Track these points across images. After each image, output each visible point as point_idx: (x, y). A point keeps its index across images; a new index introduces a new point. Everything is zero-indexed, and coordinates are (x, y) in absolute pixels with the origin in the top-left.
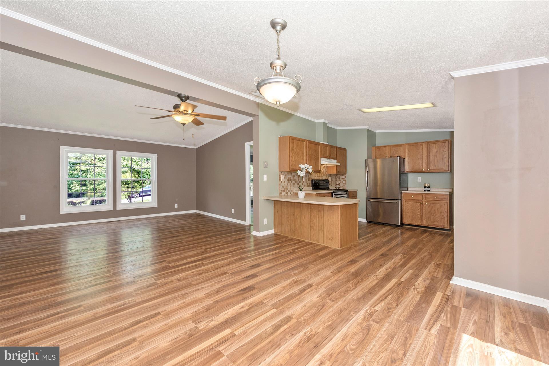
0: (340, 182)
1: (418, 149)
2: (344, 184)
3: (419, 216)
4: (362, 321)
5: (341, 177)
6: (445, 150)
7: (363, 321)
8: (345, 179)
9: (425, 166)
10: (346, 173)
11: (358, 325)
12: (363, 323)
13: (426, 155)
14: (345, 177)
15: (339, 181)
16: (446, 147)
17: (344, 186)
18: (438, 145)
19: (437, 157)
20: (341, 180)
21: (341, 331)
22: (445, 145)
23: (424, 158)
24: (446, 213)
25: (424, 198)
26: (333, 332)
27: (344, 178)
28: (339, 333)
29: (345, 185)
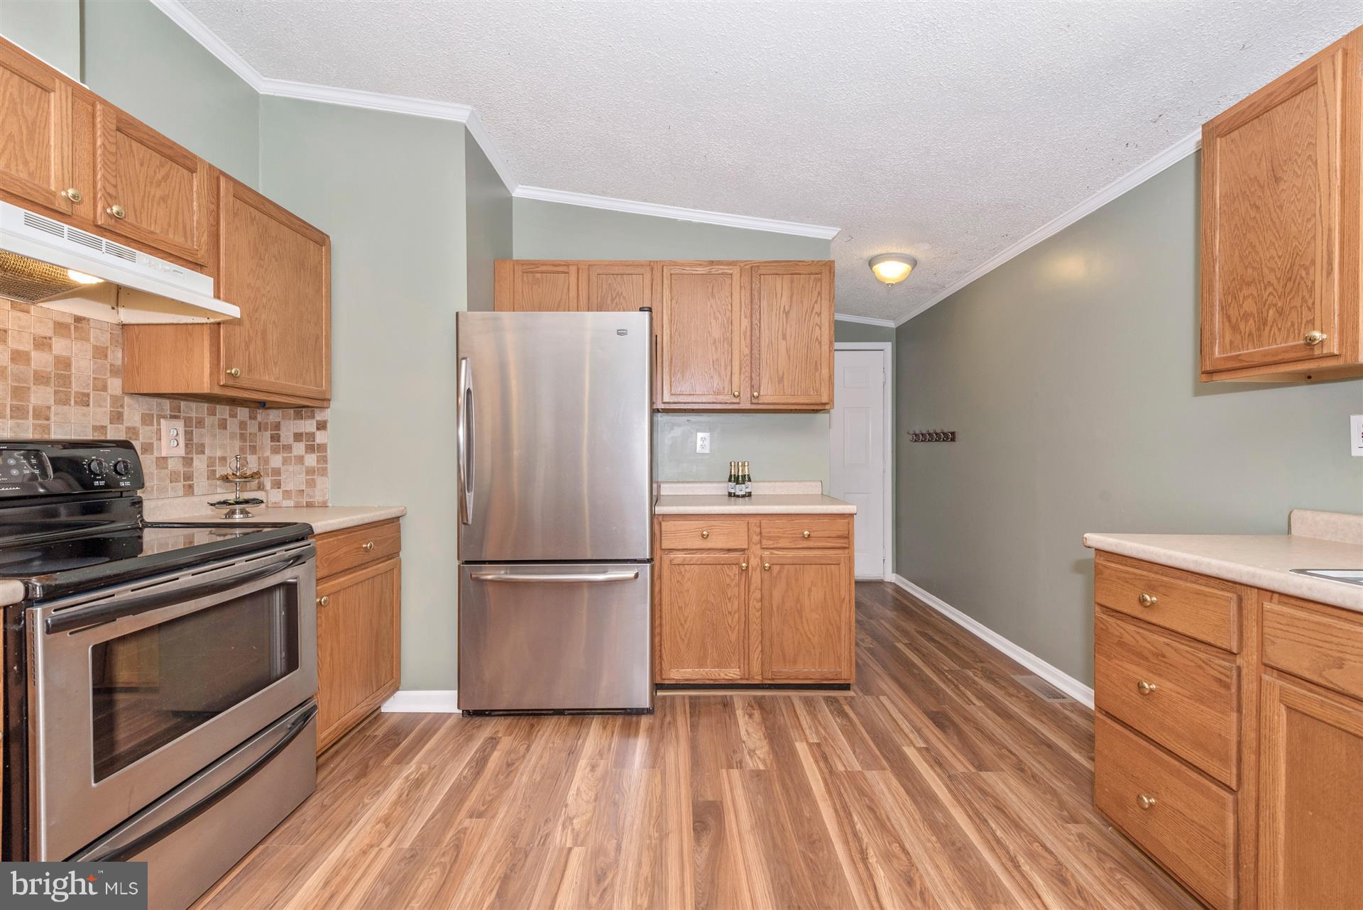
0: (285, 461)
1: (713, 296)
2: (310, 471)
3: (733, 637)
5: (290, 427)
6: (817, 309)
8: (320, 437)
9: (743, 377)
10: (323, 401)
13: (743, 328)
14: (322, 426)
15: (275, 451)
16: (820, 294)
17: (311, 484)
18: (792, 281)
19: (788, 338)
20: (288, 448)
22: (819, 284)
23: (736, 339)
24: (844, 606)
25: (756, 538)
27: (311, 436)
29: (319, 480)
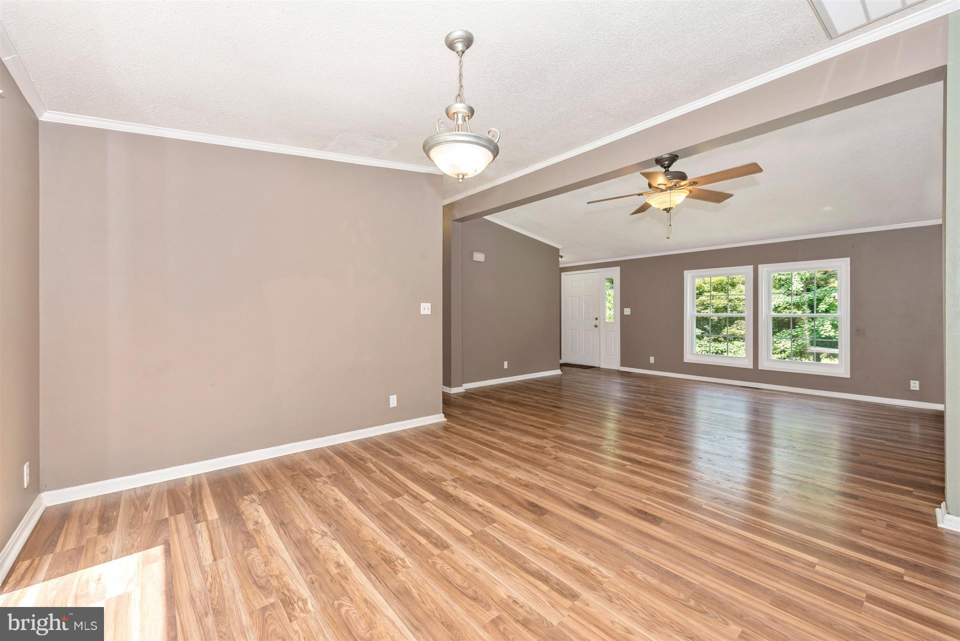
4: (283, 581)
7: (282, 583)
11: (281, 574)
12: (278, 581)
21: (285, 550)
26: (290, 542)
28: (284, 547)
